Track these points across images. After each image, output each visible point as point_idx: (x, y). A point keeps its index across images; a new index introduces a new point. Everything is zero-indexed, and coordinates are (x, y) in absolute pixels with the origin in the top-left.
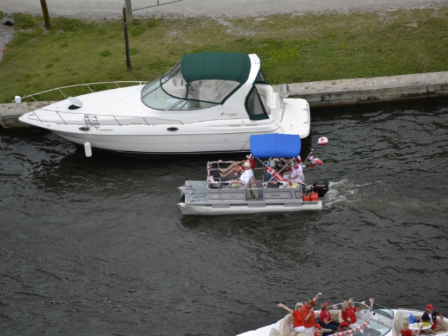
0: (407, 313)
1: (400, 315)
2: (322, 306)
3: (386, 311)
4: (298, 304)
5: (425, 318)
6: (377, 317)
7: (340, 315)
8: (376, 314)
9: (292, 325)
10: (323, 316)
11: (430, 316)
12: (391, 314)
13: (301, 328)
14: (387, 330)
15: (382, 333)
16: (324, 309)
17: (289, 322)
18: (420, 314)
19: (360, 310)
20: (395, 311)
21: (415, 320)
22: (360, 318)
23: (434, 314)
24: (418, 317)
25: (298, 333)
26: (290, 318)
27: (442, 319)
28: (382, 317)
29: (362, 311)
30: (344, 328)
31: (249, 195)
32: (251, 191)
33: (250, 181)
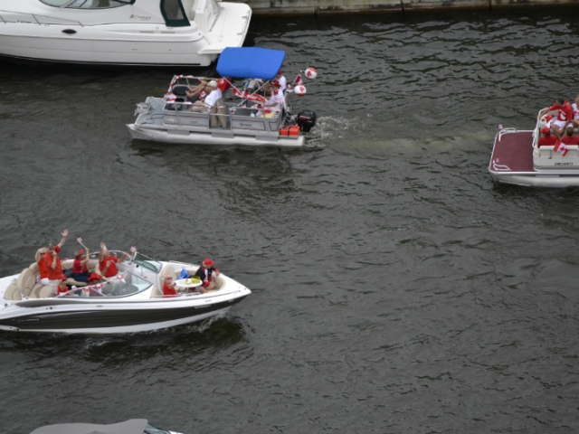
0: (179, 266)
1: (170, 268)
2: (76, 253)
3: (154, 263)
4: (41, 250)
6: (138, 270)
7: (98, 266)
8: (140, 267)
9: (39, 276)
10: (77, 266)
11: (206, 272)
12: (158, 268)
13: (46, 280)
14: (147, 285)
15: (140, 289)
16: (78, 258)
17: (35, 272)
18: (195, 268)
19: (122, 261)
20: (165, 264)
21: (186, 275)
22: (122, 271)
23: (210, 270)
24: (192, 272)
25: (44, 285)
26: (35, 267)
27: (217, 275)
28: (145, 270)
29: (126, 263)
30: (94, 281)
31: (214, 122)
32: (217, 118)
33: (216, 104)
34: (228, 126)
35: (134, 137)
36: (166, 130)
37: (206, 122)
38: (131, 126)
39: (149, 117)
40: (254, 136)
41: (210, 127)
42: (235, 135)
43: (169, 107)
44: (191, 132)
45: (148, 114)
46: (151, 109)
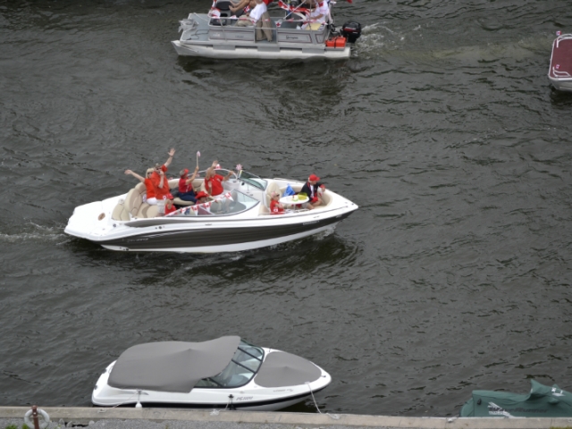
0: (284, 183)
1: (275, 186)
3: (259, 180)
5: (305, 190)
6: (245, 188)
7: (203, 184)
8: (246, 185)
9: (145, 196)
10: (182, 185)
11: (312, 188)
12: (263, 185)
13: (153, 200)
14: (255, 203)
15: (248, 207)
16: (183, 177)
17: (141, 192)
18: (300, 185)
19: (227, 179)
20: (270, 181)
21: (292, 192)
22: (228, 189)
23: (316, 187)
24: (297, 188)
25: (150, 205)
26: (141, 187)
27: (324, 191)
28: (251, 187)
29: (231, 181)
31: (260, 36)
32: (262, 31)
33: (261, 18)
34: (274, 39)
35: (180, 53)
36: (211, 46)
37: (252, 36)
38: (177, 43)
39: (194, 33)
40: (300, 49)
41: (257, 41)
42: (281, 48)
43: (214, 22)
44: (237, 47)
45: (192, 30)
46: (194, 25)
